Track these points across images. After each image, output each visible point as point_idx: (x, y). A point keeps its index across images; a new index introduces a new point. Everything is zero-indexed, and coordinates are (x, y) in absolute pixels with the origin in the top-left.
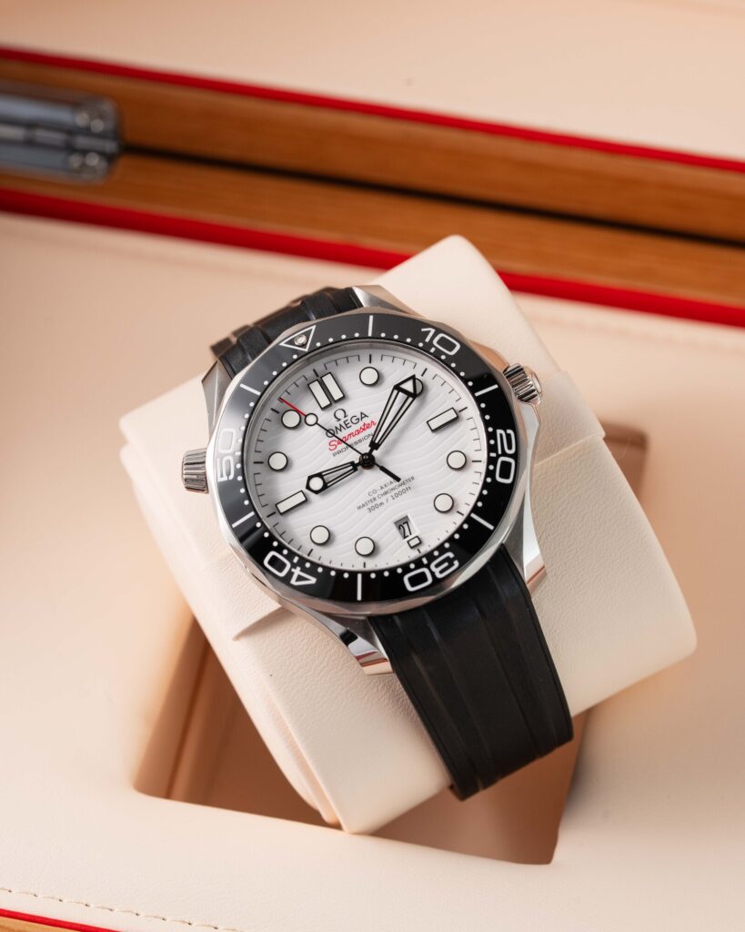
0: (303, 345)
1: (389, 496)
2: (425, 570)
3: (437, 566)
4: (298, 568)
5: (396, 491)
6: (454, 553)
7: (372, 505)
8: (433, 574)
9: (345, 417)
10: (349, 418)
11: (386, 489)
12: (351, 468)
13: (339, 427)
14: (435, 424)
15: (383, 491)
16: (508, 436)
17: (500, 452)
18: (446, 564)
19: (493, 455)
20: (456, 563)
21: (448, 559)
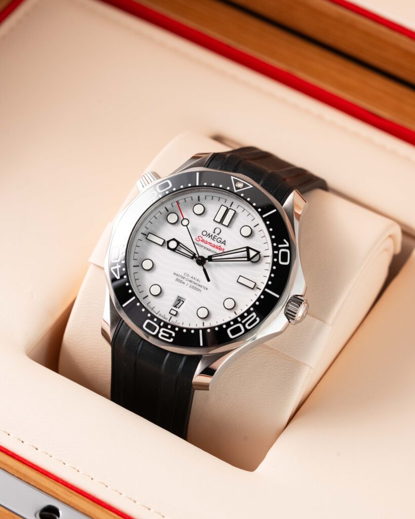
0: (237, 188)
1: (190, 283)
2: (158, 328)
3: (164, 332)
4: (120, 266)
5: (195, 286)
6: (175, 335)
7: (180, 279)
8: (159, 332)
9: (218, 234)
10: (218, 236)
11: (192, 280)
12: (192, 255)
13: (210, 235)
14: (241, 280)
15: (192, 279)
16: (255, 320)
17: (243, 322)
18: (167, 335)
19: (239, 319)
20: (171, 340)
21: (170, 334)
